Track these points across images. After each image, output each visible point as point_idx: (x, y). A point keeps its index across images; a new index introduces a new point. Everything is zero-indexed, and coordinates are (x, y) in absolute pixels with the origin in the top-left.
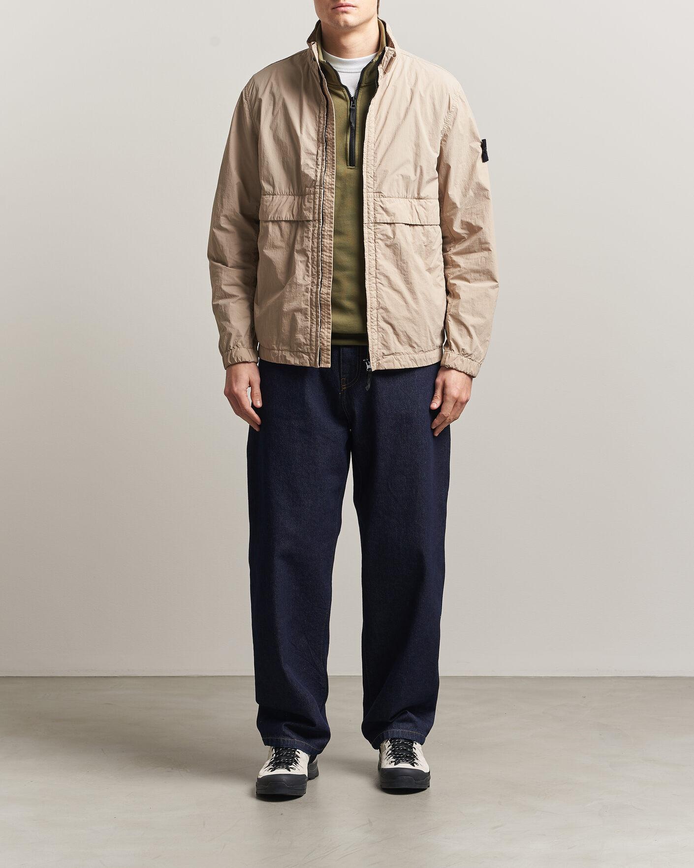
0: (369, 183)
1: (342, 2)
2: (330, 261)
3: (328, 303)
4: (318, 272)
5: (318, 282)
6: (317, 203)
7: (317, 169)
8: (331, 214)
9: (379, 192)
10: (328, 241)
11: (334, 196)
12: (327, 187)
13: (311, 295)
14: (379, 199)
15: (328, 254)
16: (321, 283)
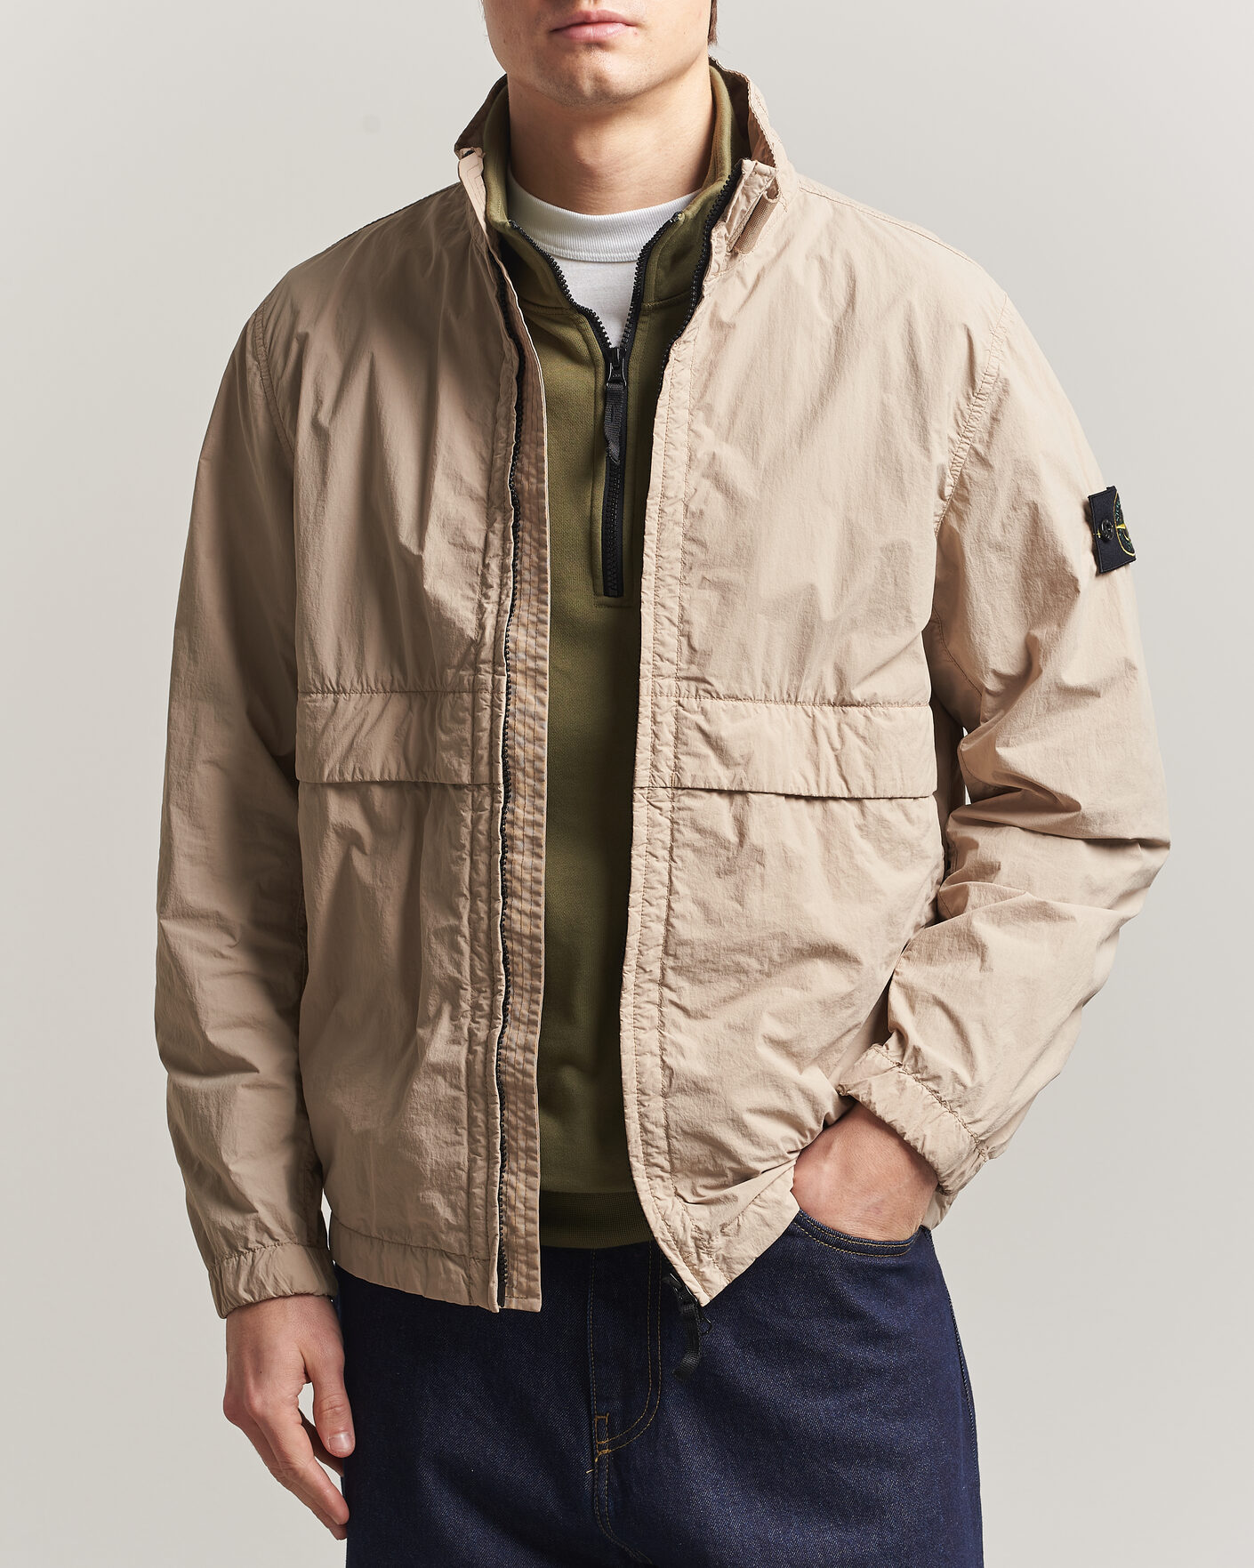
0: (663, 644)
1: (586, 5)
2: (535, 931)
3: (528, 1080)
4: (492, 970)
5: (492, 1006)
6: (486, 724)
7: (484, 601)
8: (538, 764)
9: (696, 679)
10: (528, 860)
11: (546, 697)
12: (520, 666)
13: (471, 1051)
14: (693, 703)
15: (527, 907)
16: (505, 1010)
